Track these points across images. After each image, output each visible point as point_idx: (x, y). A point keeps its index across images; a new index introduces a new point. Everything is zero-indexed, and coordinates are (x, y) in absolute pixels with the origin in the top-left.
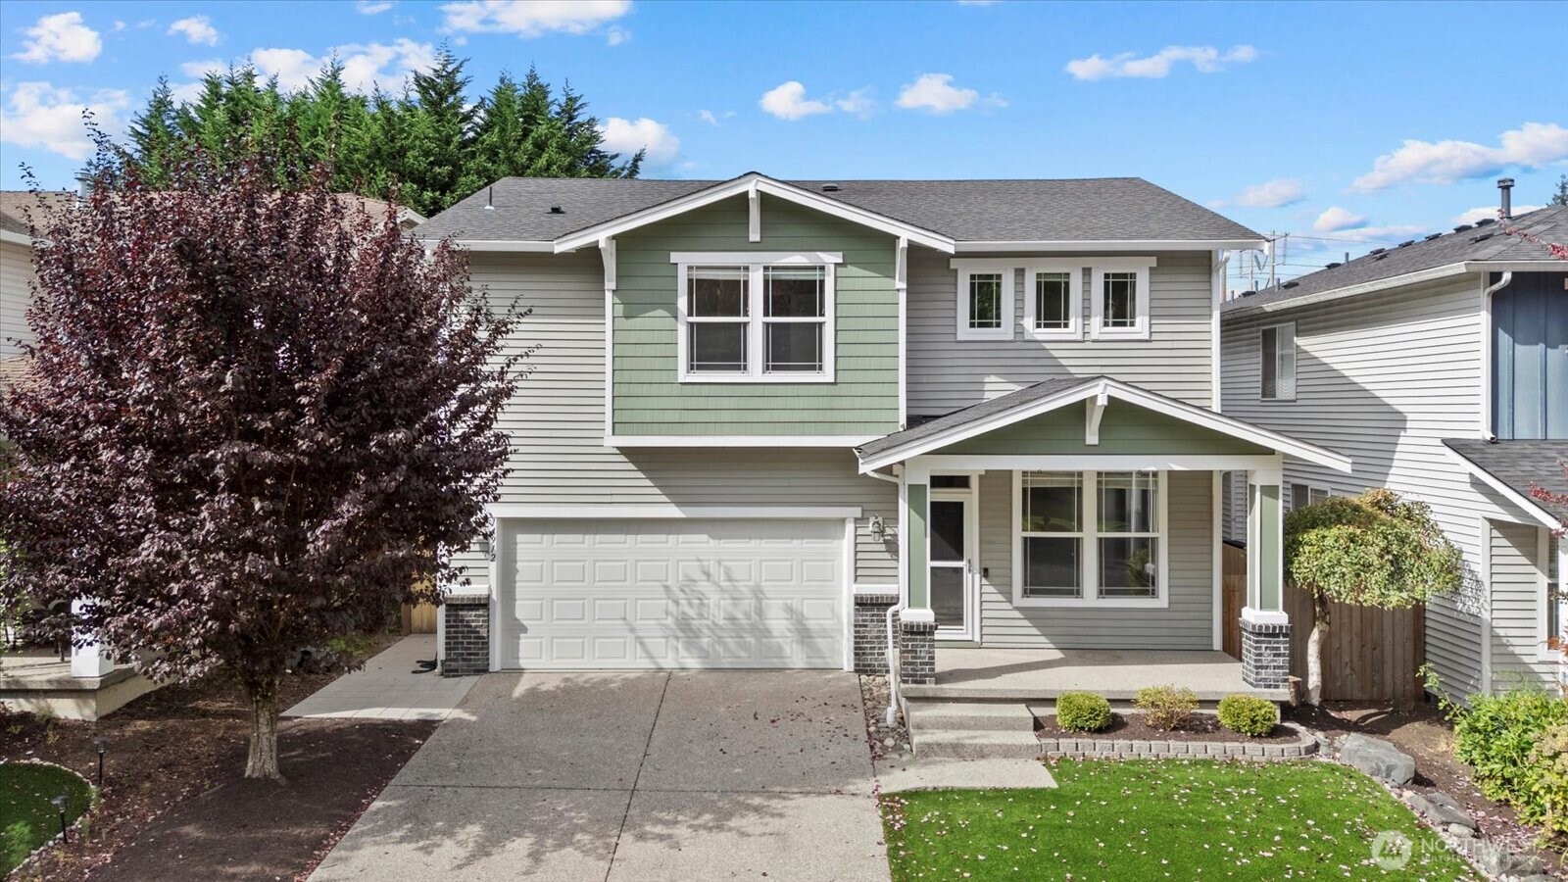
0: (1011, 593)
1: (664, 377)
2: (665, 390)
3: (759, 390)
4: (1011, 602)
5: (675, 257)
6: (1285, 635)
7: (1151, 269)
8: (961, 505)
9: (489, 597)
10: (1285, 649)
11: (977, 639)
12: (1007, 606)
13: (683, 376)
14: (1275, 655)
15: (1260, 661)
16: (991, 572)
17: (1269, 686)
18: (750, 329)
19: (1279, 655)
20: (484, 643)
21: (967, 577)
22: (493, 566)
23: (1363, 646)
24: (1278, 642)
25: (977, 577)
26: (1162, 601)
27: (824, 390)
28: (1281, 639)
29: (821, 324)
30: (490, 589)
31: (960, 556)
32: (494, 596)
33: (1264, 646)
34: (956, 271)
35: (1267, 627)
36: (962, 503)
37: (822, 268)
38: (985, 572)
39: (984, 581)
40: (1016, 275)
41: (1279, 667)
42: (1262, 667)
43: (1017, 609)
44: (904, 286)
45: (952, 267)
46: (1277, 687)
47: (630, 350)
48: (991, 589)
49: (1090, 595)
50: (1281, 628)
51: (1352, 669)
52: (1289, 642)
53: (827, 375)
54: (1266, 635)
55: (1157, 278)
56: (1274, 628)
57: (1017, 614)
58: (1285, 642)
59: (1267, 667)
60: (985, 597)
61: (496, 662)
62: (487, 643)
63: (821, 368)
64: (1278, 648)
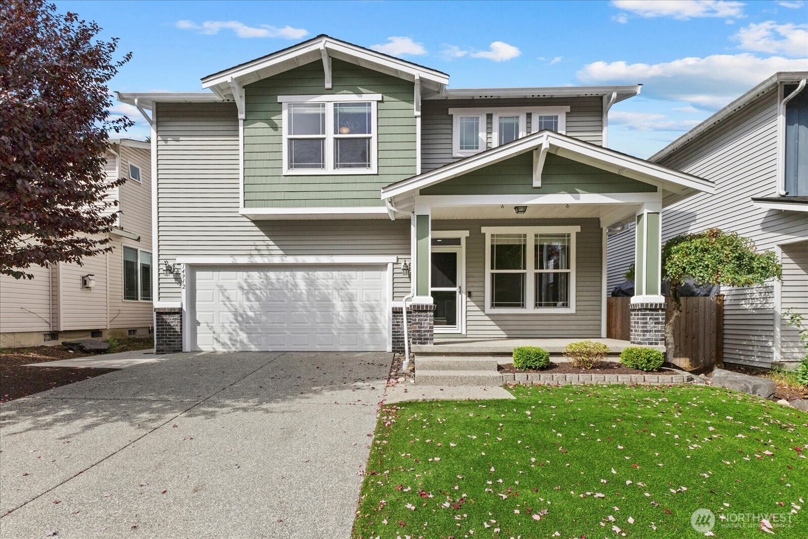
0: (484, 306)
1: (275, 172)
2: (276, 180)
3: (331, 179)
4: (484, 311)
5: (280, 99)
6: (663, 310)
7: (567, 113)
8: (455, 254)
9: (181, 309)
10: (662, 319)
11: (464, 332)
12: (482, 313)
13: (285, 171)
14: (656, 323)
15: (646, 327)
16: (473, 294)
17: (651, 344)
18: (326, 141)
19: (659, 323)
20: (180, 336)
21: (458, 296)
22: (184, 291)
23: (687, 336)
24: (657, 315)
25: (464, 296)
26: (572, 309)
27: (371, 178)
28: (660, 312)
29: (369, 138)
30: (182, 304)
31: (454, 285)
32: (184, 308)
33: (648, 317)
34: (452, 116)
35: (651, 305)
36: (456, 253)
37: (369, 104)
38: (469, 294)
39: (468, 299)
40: (487, 118)
41: (658, 331)
42: (647, 331)
43: (487, 315)
44: (419, 113)
45: (450, 113)
46: (657, 344)
47: (254, 157)
48: (472, 304)
49: (530, 307)
50: (661, 304)
51: (680, 350)
52: (666, 314)
53: (373, 170)
54: (650, 310)
55: (570, 119)
56: (656, 305)
57: (487, 318)
58: (662, 315)
59: (650, 331)
60: (469, 309)
61: (187, 346)
62: (181, 335)
63: (369, 166)
64: (658, 319)
